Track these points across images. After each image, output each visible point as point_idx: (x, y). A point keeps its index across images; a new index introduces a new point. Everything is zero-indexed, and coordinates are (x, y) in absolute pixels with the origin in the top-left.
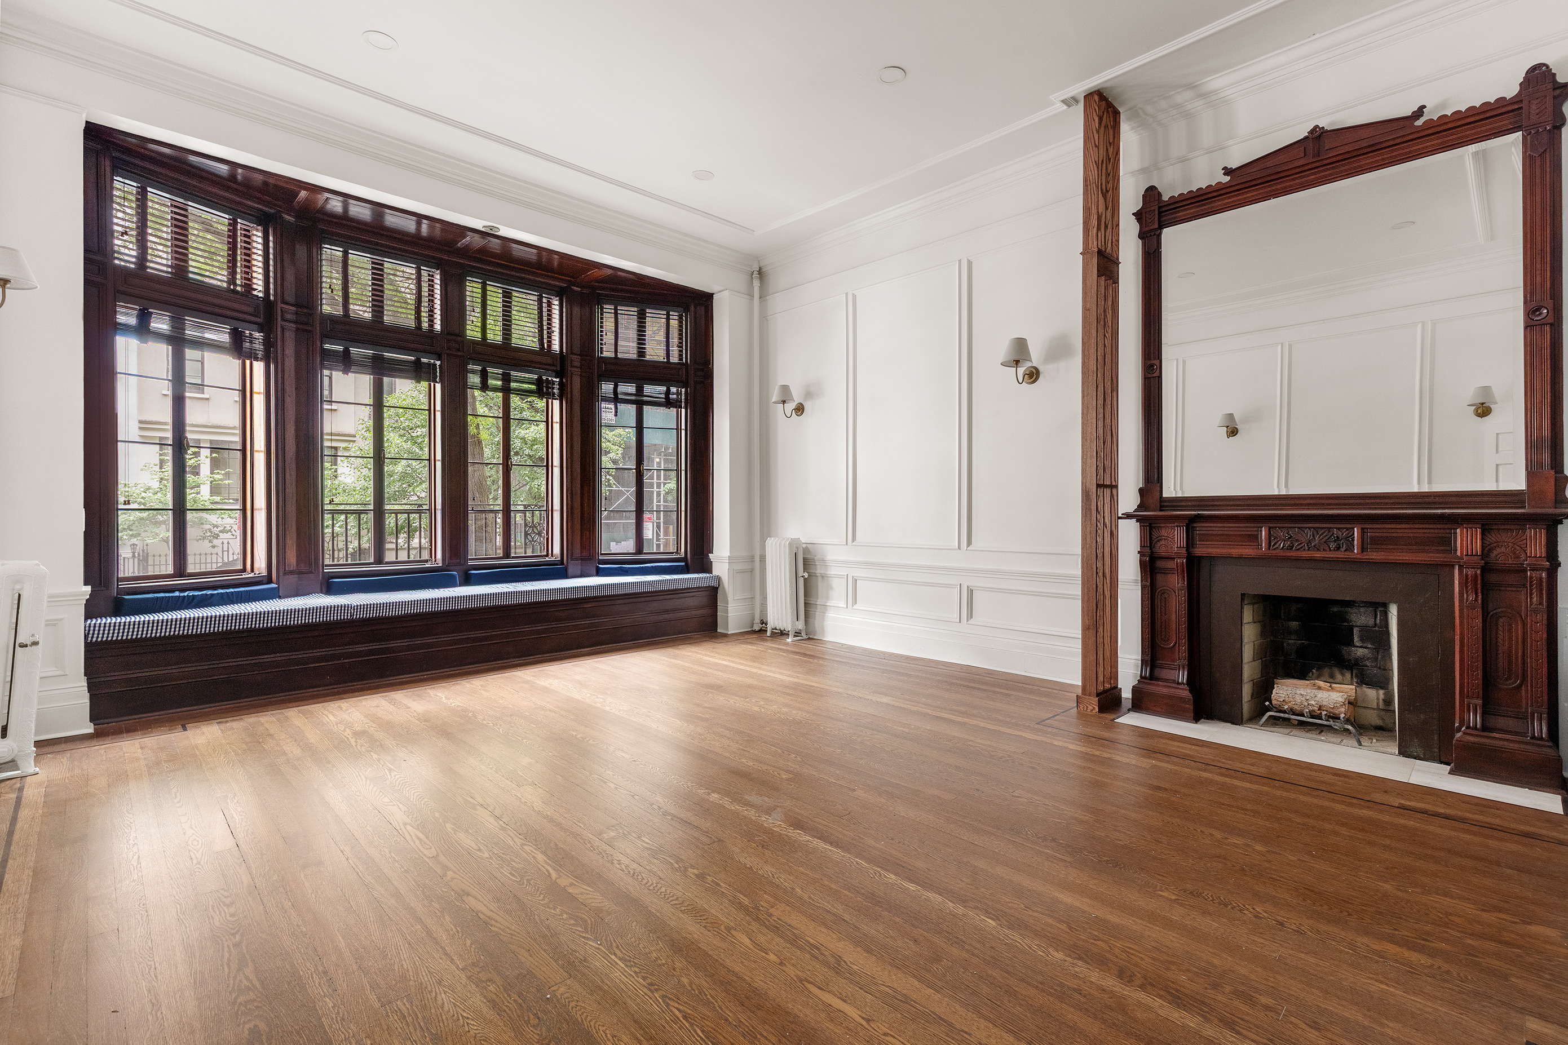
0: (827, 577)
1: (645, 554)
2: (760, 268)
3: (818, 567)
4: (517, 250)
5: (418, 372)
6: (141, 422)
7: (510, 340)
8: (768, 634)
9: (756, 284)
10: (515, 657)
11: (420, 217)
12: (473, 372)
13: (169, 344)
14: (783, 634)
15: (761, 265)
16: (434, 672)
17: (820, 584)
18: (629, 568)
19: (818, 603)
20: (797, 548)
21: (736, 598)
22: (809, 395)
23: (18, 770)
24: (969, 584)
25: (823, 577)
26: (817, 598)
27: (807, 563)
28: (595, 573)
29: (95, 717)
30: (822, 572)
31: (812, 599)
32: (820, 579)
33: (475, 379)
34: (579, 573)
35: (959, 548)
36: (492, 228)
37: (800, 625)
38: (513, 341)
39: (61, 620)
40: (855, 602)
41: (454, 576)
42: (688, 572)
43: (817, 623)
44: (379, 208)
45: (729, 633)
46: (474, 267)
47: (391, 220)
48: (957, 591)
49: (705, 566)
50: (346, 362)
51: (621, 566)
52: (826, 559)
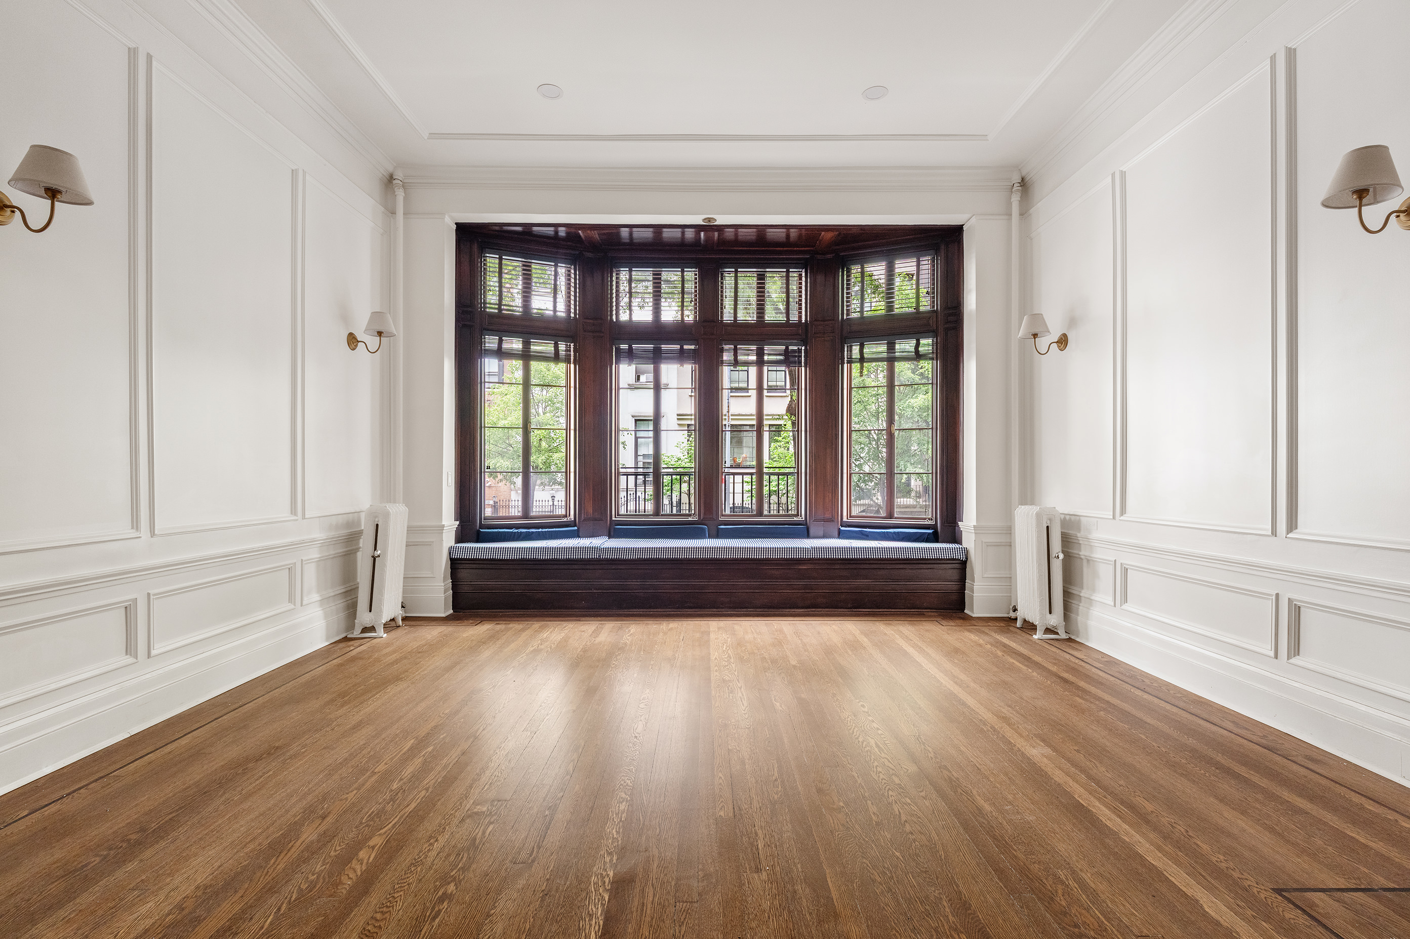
0: (1093, 561)
1: (896, 518)
2: (1023, 179)
3: (1083, 547)
4: (771, 234)
5: (681, 356)
6: (678, 415)
7: (763, 317)
8: (1019, 624)
9: (1016, 198)
10: (730, 608)
11: (684, 227)
12: (728, 350)
13: (522, 360)
14: (1030, 627)
15: (1024, 174)
16: (660, 610)
17: (1086, 570)
18: (869, 532)
19: (1082, 595)
20: (1050, 520)
21: (986, 576)
22: (1072, 322)
23: (376, 632)
24: (1293, 596)
25: (1088, 561)
26: (1082, 588)
27: (1067, 541)
28: (837, 536)
29: (455, 607)
30: (1087, 554)
31: (1075, 588)
32: (1085, 562)
33: (727, 356)
34: (821, 533)
35: (1274, 533)
36: (709, 220)
37: (1055, 620)
38: (766, 318)
39: (433, 542)
40: (1125, 599)
41: (703, 529)
42: (937, 541)
43: (1080, 619)
44: (658, 228)
45: (974, 616)
46: (725, 259)
47: (667, 234)
48: (1270, 605)
49: (954, 537)
50: (630, 355)
51: (862, 530)
52: (1090, 536)
